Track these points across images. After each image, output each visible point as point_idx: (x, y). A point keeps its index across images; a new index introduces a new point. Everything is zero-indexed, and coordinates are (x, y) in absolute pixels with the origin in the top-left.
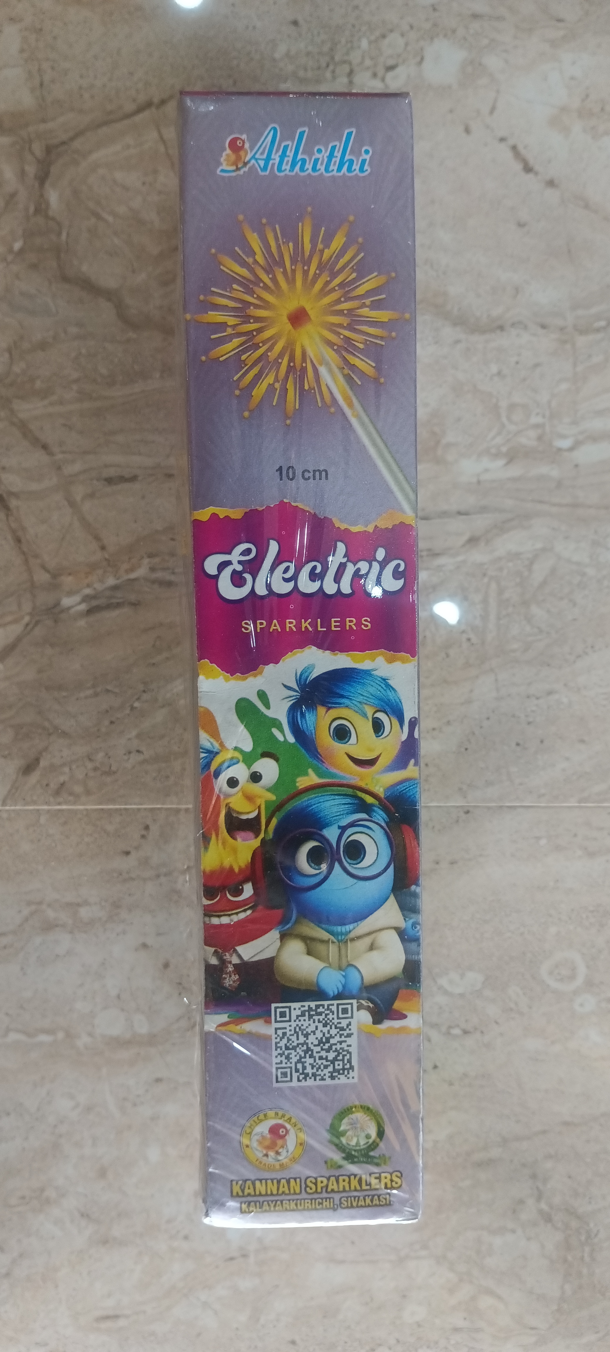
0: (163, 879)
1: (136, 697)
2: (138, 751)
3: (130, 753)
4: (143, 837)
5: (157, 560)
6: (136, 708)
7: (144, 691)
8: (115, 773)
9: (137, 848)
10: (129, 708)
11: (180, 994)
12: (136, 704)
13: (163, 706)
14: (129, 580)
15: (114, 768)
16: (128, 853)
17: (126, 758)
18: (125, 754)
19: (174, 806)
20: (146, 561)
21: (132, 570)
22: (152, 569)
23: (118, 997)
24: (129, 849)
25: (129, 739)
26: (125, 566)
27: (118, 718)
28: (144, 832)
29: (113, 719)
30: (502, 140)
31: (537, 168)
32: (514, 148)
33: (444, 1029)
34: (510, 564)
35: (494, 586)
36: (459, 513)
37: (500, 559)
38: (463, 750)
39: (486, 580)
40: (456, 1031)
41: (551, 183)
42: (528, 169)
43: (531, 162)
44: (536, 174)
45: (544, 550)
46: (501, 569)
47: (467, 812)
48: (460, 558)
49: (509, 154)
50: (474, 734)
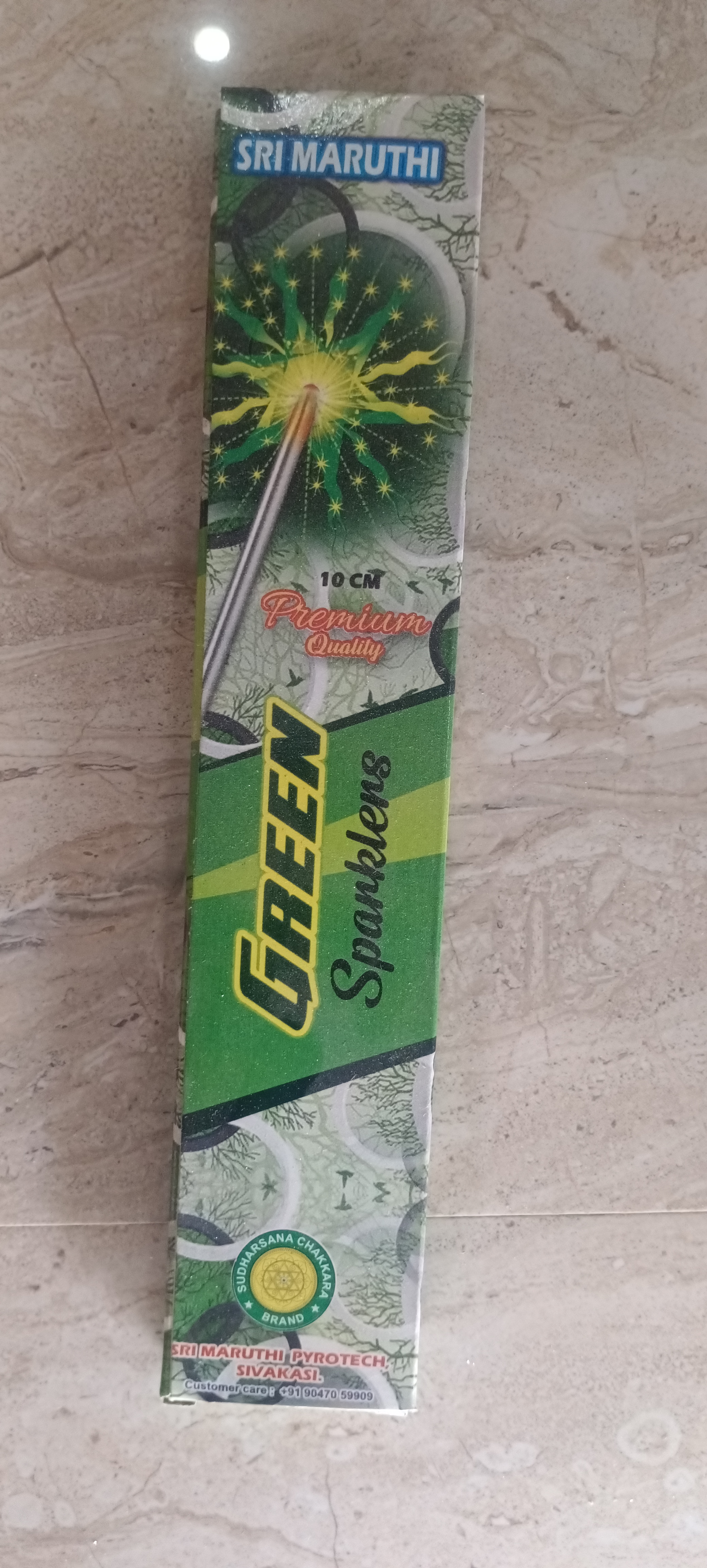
0: (87, 1324)
1: (42, 1073)
2: (46, 1148)
3: (34, 1151)
4: (57, 1265)
5: (66, 882)
6: (42, 1088)
7: (52, 1065)
8: (15, 1178)
9: (48, 1281)
10: (32, 1089)
11: (116, 1475)
12: (42, 1083)
13: (79, 1085)
14: (28, 911)
15: (13, 1172)
16: (36, 1288)
17: (29, 1157)
18: (28, 1153)
19: (98, 1224)
20: (51, 884)
21: (32, 898)
22: (61, 896)
23: (33, 1478)
24: (37, 1282)
25: (33, 1132)
26: (22, 892)
27: (16, 1104)
28: (58, 1260)
29: (10, 1105)
30: (536, 284)
31: (584, 323)
32: (552, 296)
33: (483, 1519)
34: (561, 876)
35: (538, 906)
36: (487, 807)
37: (546, 869)
38: (502, 1137)
39: (527, 898)
40: (502, 1521)
41: (606, 344)
42: (572, 325)
43: (577, 315)
44: (584, 331)
45: (608, 855)
46: (548, 883)
47: (512, 1224)
48: (490, 869)
49: (547, 305)
50: (517, 1114)
